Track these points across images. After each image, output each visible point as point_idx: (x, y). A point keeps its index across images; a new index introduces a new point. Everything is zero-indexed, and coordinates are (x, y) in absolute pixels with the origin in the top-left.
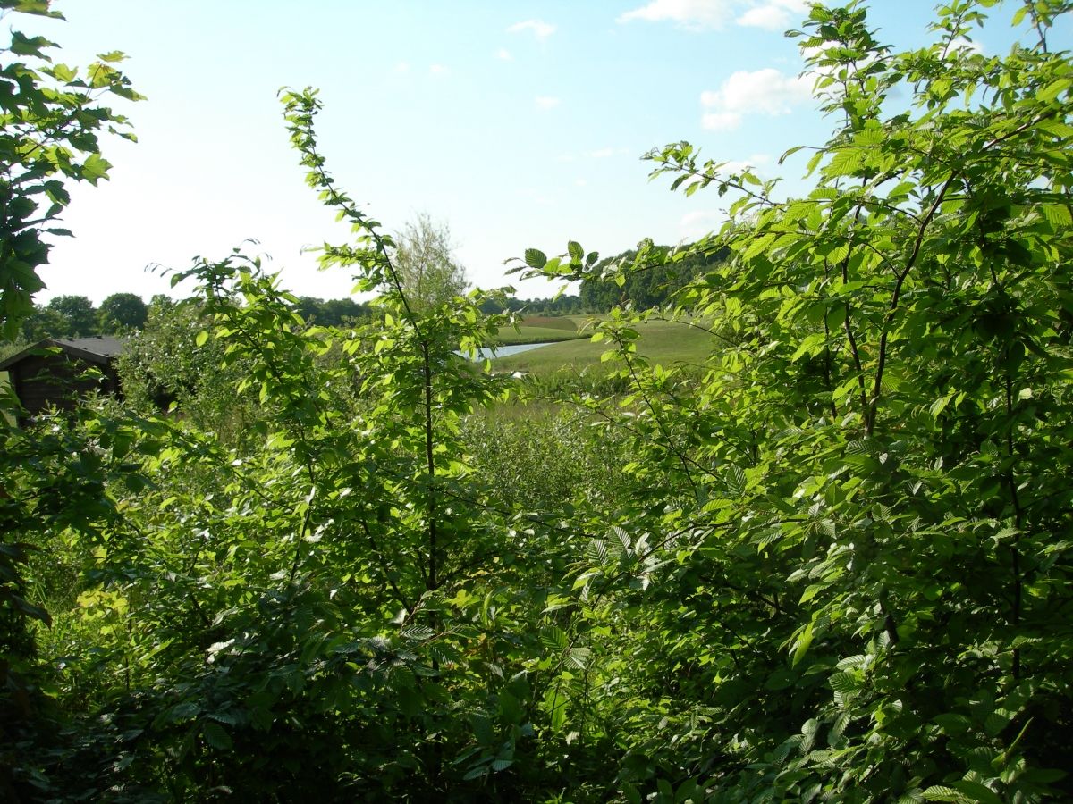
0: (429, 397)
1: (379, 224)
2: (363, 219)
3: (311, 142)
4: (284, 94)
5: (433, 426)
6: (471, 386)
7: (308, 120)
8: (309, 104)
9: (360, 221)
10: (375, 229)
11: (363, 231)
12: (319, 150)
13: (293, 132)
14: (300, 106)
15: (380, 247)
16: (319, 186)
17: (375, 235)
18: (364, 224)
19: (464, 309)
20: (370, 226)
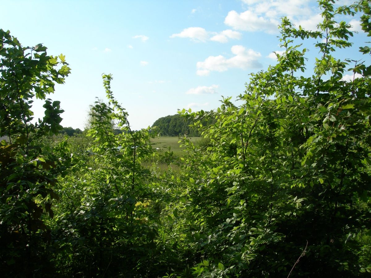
0: (135, 154)
1: (125, 109)
2: (121, 107)
3: (109, 87)
4: (103, 75)
5: (135, 161)
6: (145, 151)
7: (109, 82)
8: (109, 78)
9: (120, 108)
10: (124, 111)
11: (120, 111)
12: (111, 90)
13: (104, 84)
14: (107, 78)
15: (125, 115)
16: (110, 99)
17: (123, 112)
18: (121, 109)
19: (145, 132)
20: (122, 109)
